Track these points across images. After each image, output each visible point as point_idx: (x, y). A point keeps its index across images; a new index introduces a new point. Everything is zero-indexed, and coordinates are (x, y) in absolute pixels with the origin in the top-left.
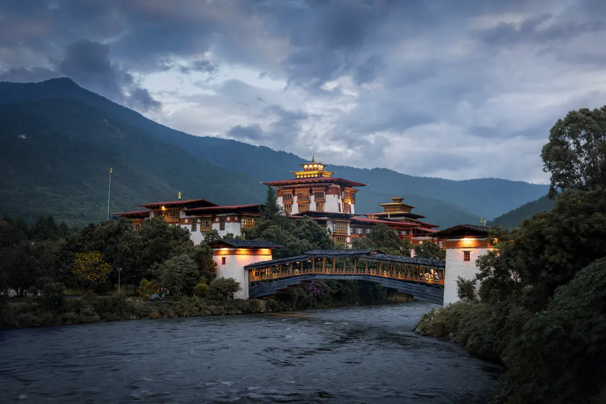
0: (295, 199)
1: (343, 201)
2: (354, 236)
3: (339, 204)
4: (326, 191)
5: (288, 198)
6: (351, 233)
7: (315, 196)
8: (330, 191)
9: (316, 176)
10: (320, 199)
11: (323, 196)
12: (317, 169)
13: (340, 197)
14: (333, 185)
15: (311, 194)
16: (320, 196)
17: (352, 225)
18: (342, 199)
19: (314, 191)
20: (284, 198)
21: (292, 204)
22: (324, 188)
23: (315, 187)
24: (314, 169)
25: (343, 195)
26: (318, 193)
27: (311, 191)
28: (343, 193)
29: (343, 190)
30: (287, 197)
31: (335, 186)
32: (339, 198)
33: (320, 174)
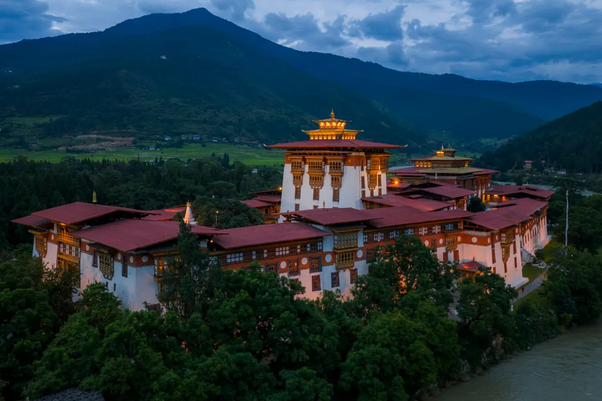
0: (307, 168)
1: (368, 173)
2: (370, 246)
3: (363, 178)
4: (344, 161)
5: (298, 167)
6: (365, 243)
7: (330, 167)
8: (350, 161)
9: (334, 138)
10: (337, 171)
11: (340, 167)
12: (336, 128)
13: (365, 167)
14: (354, 154)
15: (326, 163)
16: (337, 167)
17: (365, 231)
18: (367, 170)
19: (329, 160)
20: (292, 166)
21: (302, 175)
22: (341, 158)
23: (330, 154)
24: (332, 128)
25: (369, 165)
26: (334, 163)
27: (325, 160)
28: (369, 161)
29: (368, 158)
30: (296, 165)
31: (357, 154)
32: (362, 169)
33: (339, 137)
